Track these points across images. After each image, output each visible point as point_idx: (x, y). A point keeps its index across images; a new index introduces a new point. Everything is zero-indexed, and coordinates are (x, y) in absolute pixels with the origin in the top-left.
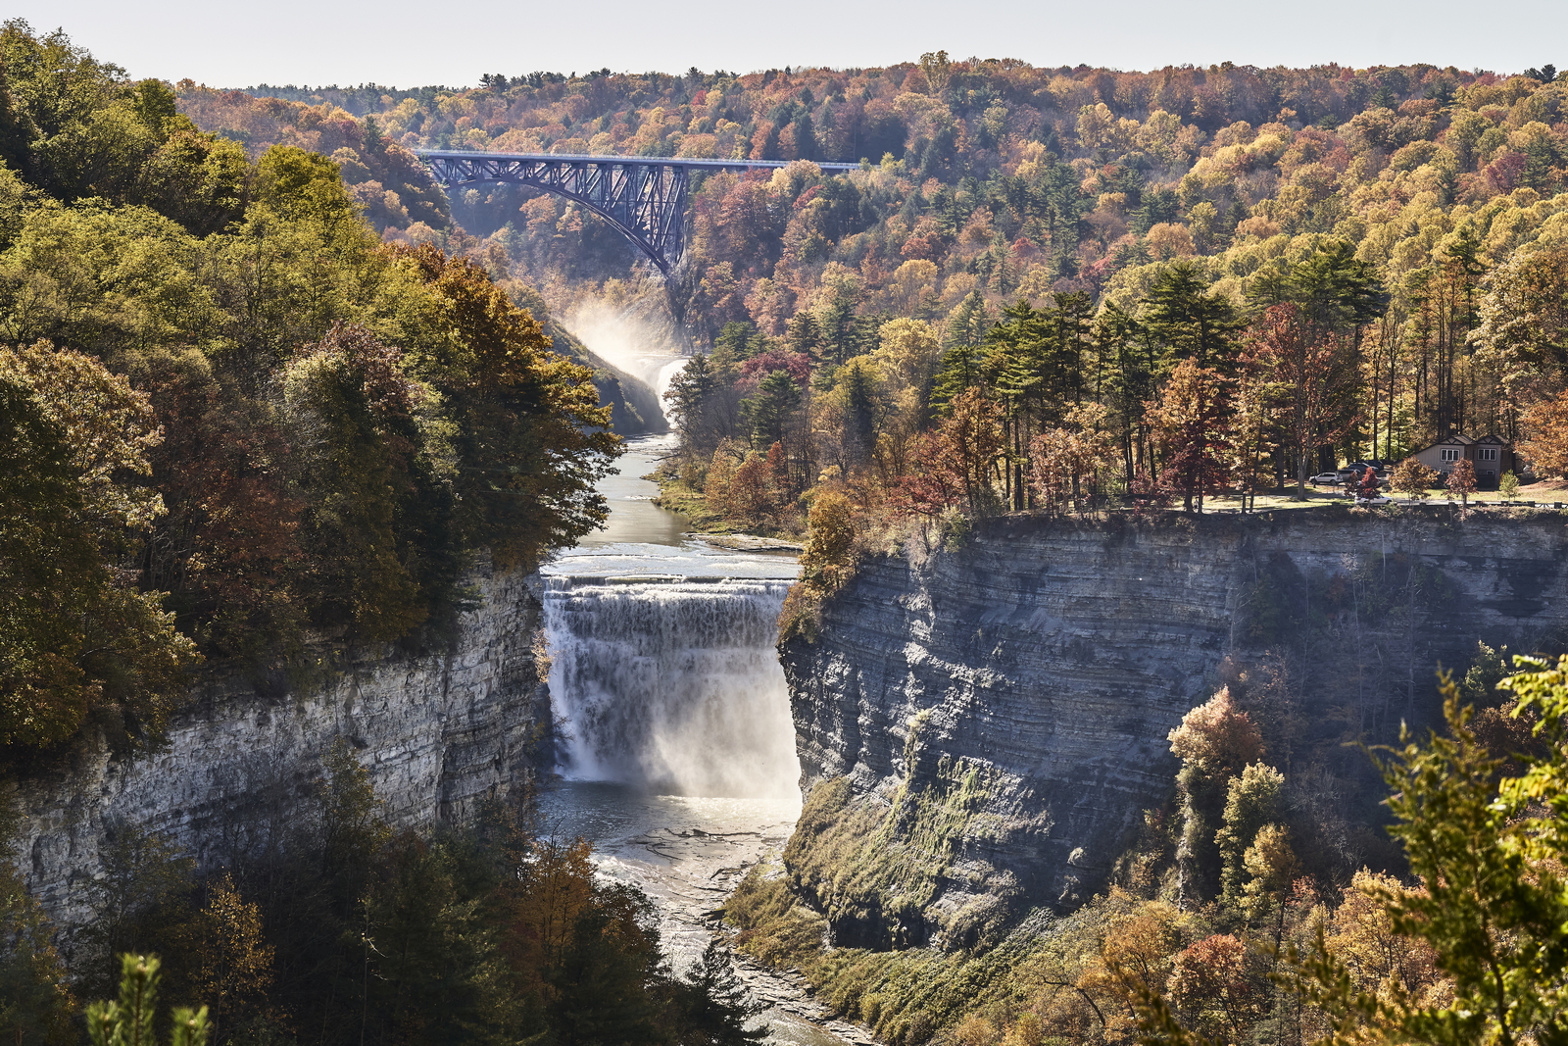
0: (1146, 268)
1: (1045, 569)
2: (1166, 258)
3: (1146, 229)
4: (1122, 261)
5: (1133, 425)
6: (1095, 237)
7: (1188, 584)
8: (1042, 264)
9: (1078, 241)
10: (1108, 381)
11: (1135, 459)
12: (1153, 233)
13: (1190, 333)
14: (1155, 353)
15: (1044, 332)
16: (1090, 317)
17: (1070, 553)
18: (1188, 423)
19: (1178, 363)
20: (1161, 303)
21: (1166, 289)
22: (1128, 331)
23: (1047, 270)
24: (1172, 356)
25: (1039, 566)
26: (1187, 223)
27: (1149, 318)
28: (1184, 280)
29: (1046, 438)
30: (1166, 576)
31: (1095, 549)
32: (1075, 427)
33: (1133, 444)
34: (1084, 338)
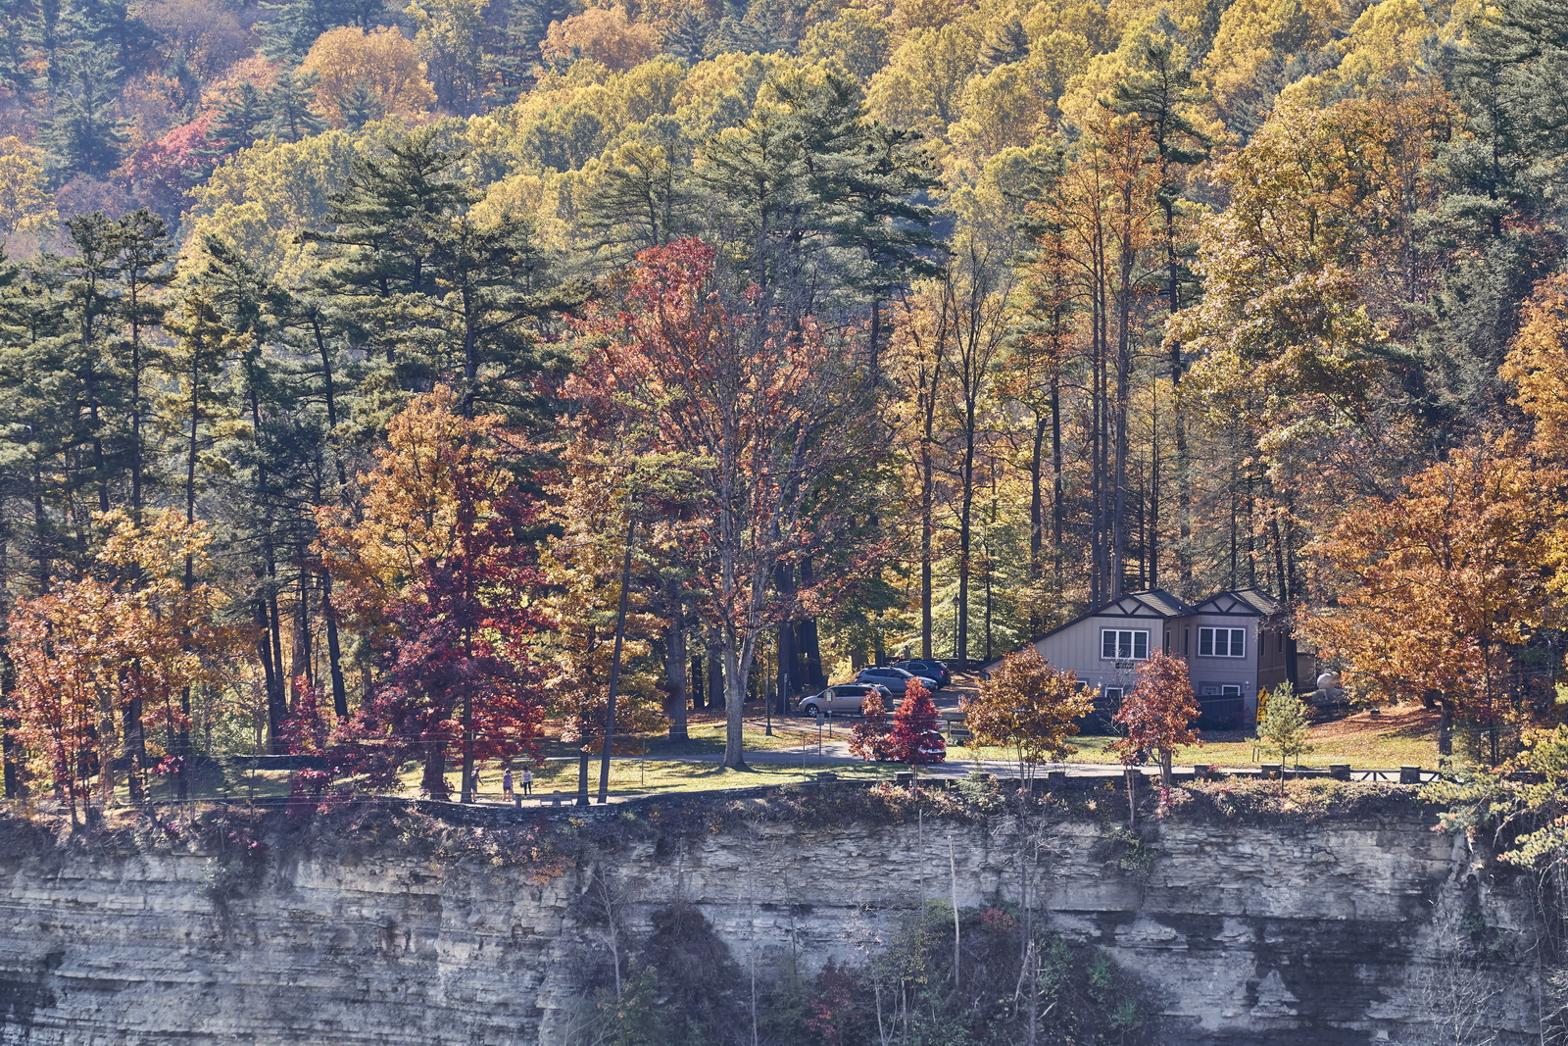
0: (302, 149)
1: (53, 959)
2: (358, 121)
3: (302, 45)
4: (239, 132)
5: (282, 569)
6: (163, 65)
7: (437, 995)
8: (28, 138)
9: (121, 79)
10: (214, 453)
11: (288, 662)
12: (318, 58)
13: (436, 323)
14: (338, 377)
15: (46, 322)
16: (162, 281)
17: (120, 914)
18: (431, 562)
19: (400, 405)
20: (354, 240)
21: (368, 203)
22: (271, 319)
23: (40, 154)
24: (390, 383)
25: (38, 950)
26: (412, 27)
27: (324, 283)
28: (416, 181)
29: (52, 607)
30: (380, 976)
31: (187, 903)
32: (129, 575)
33: (286, 621)
34: (149, 338)
